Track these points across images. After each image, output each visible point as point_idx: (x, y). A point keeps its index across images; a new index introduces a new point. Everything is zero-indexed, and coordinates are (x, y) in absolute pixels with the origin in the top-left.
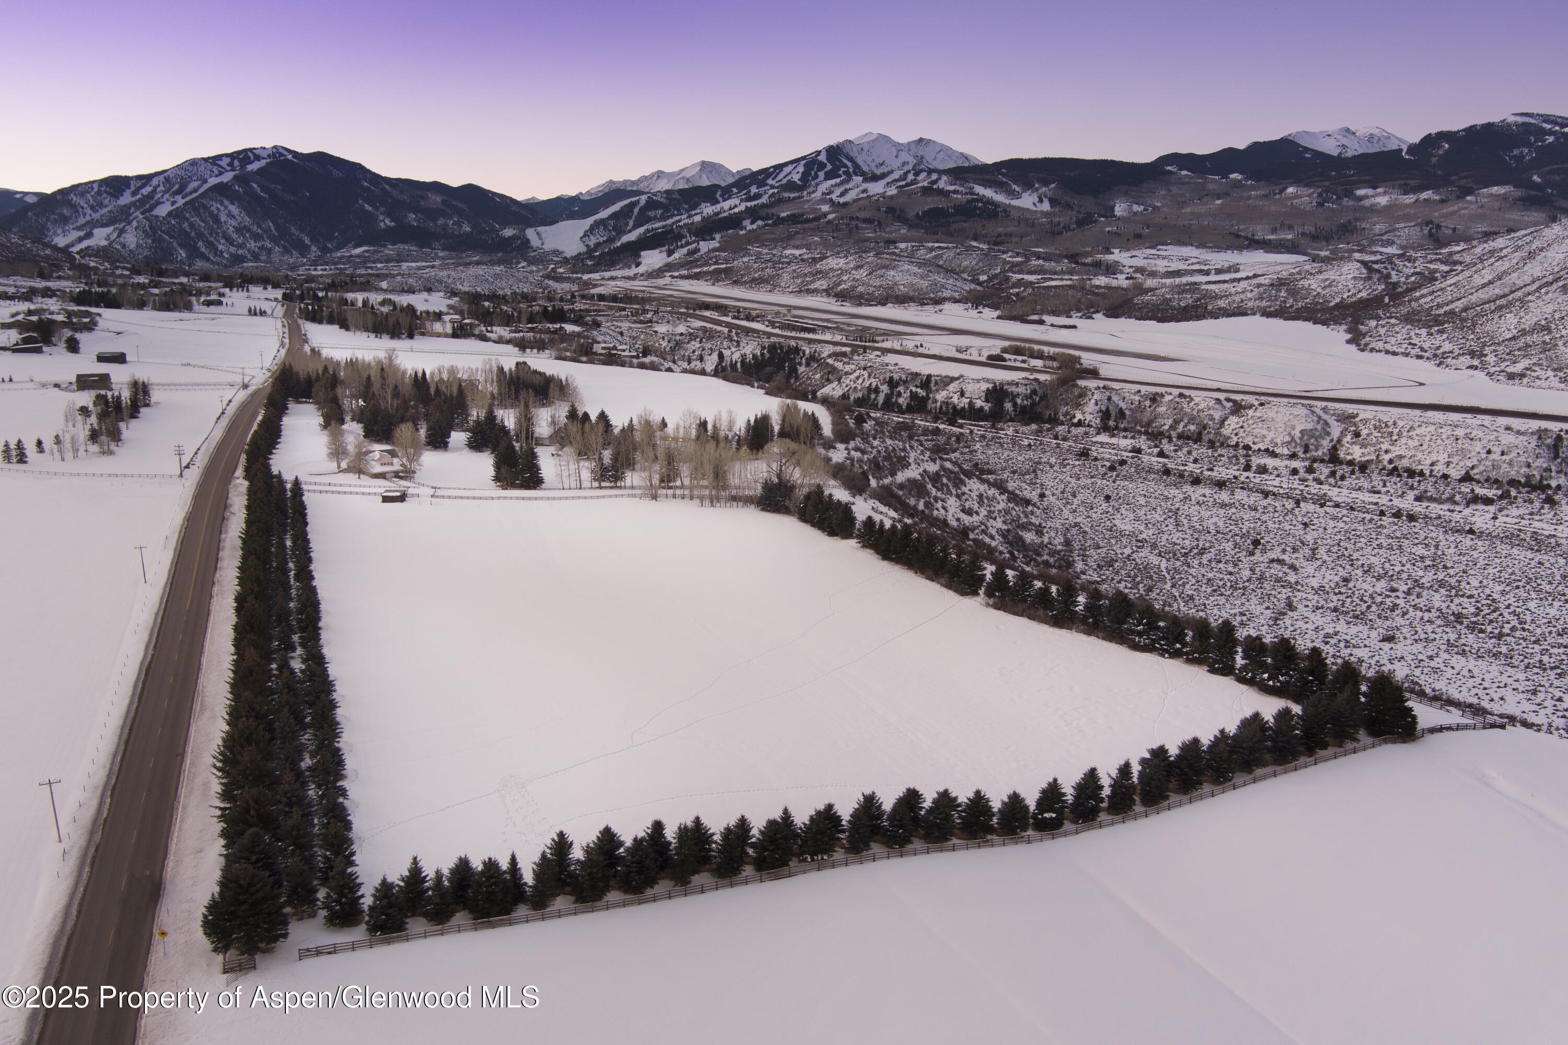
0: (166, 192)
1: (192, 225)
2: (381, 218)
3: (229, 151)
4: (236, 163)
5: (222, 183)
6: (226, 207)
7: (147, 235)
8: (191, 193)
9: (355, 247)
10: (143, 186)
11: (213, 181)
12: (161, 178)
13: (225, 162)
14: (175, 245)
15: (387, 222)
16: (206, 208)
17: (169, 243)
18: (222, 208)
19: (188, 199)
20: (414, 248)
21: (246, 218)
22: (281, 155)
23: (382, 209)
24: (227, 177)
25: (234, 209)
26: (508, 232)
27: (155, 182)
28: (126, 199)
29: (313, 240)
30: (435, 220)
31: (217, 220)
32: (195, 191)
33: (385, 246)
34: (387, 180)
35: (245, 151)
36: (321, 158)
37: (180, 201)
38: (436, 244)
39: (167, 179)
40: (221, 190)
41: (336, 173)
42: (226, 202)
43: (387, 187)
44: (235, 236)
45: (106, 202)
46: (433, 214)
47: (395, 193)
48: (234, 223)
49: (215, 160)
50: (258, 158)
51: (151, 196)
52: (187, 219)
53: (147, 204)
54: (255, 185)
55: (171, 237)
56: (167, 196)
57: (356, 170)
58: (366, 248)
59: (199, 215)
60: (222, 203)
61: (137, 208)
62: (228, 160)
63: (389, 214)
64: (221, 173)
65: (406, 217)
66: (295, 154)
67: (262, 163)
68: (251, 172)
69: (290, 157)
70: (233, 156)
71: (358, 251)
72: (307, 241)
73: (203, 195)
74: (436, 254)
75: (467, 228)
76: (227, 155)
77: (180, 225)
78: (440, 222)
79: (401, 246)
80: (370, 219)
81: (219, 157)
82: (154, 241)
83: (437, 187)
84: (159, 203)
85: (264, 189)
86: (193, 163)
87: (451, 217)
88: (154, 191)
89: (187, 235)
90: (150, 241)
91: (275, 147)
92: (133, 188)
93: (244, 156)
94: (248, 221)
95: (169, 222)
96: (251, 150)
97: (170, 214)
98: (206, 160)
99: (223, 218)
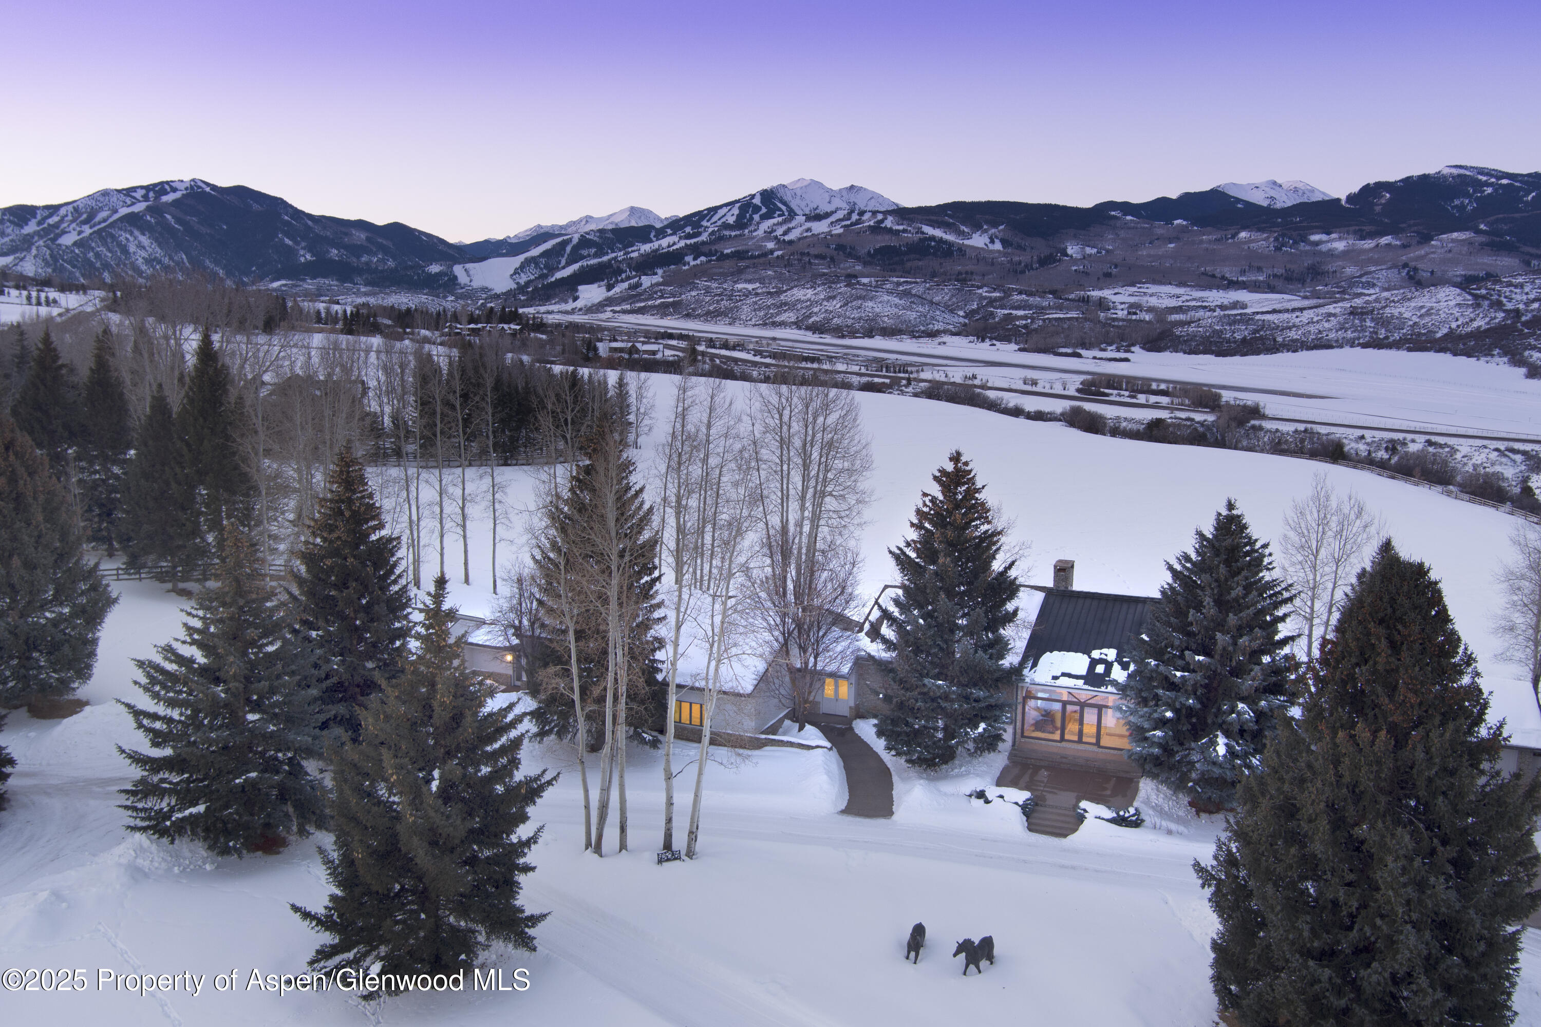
0: (72, 222)
1: (97, 255)
2: (302, 252)
3: (145, 184)
4: (151, 194)
5: (133, 213)
6: (136, 238)
7: (47, 264)
8: (100, 223)
9: (273, 281)
10: (50, 216)
11: (124, 211)
12: (70, 208)
13: (139, 194)
14: (78, 274)
15: (308, 257)
16: (113, 237)
17: (71, 273)
18: (131, 239)
19: (96, 229)
20: (335, 283)
21: (158, 250)
22: (199, 187)
23: (303, 244)
24: (140, 207)
25: (145, 240)
26: (435, 269)
27: (63, 211)
28: (31, 227)
29: (229, 274)
30: (359, 257)
31: (125, 250)
32: (105, 220)
33: (304, 280)
34: (310, 216)
35: (162, 183)
36: (241, 192)
37: (87, 231)
38: (358, 279)
39: (76, 209)
40: (133, 220)
41: (256, 207)
42: (137, 233)
43: (310, 223)
44: (144, 268)
45: (9, 231)
46: (357, 250)
47: (317, 229)
48: (144, 254)
49: (129, 192)
50: (174, 190)
51: (56, 226)
52: (93, 249)
53: (52, 233)
54: (168, 217)
55: (74, 266)
56: (74, 225)
57: (277, 204)
58: (284, 282)
59: (105, 244)
60: (132, 234)
61: (41, 237)
62: (143, 192)
63: (310, 249)
64: (133, 204)
65: (328, 252)
66: (214, 187)
67: (178, 195)
68: (166, 203)
69: (208, 189)
70: (148, 188)
71: (276, 285)
72: (221, 272)
73: (112, 225)
74: (358, 290)
75: (391, 263)
76: (142, 187)
77: (85, 254)
78: (364, 259)
79: (321, 281)
80: (290, 253)
81: (134, 189)
82: (54, 271)
83: (362, 225)
84: (64, 232)
85: (178, 220)
86: (105, 193)
87: (375, 254)
88: (62, 220)
89: (91, 264)
90: (50, 270)
91: (193, 180)
92: (39, 217)
93: (161, 188)
94: (159, 253)
95: (73, 251)
96: (167, 183)
97: (75, 244)
98: (119, 191)
99: (132, 248)
